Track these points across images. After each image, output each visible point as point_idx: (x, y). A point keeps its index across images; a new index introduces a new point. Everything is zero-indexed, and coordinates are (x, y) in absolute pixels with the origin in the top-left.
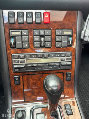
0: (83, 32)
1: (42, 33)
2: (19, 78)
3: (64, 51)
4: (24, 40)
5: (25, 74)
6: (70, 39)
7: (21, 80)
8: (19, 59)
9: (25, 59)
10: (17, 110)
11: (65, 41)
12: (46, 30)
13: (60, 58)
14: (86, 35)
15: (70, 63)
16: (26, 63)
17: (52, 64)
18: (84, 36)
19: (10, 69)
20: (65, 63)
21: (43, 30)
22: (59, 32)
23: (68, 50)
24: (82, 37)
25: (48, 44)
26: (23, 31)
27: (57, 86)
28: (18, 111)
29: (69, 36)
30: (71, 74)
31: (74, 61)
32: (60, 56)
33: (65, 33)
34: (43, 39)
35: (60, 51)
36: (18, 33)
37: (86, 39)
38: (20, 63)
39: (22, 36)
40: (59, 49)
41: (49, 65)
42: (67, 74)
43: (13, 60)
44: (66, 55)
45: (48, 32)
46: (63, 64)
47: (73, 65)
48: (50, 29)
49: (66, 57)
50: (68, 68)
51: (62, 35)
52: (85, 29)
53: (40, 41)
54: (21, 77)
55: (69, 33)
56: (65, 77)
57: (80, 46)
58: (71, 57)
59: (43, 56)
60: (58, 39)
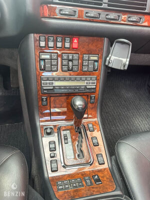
0: (108, 59)
1: (71, 57)
2: (46, 99)
3: (90, 75)
4: (53, 63)
5: (52, 95)
6: (96, 64)
7: (48, 101)
8: (48, 82)
9: (54, 82)
10: (45, 127)
11: (91, 66)
12: (74, 55)
13: (86, 81)
14: (111, 61)
15: (94, 87)
16: (54, 85)
17: (78, 87)
18: (109, 62)
19: (39, 91)
20: (90, 87)
21: (72, 55)
22: (86, 57)
23: (93, 74)
24: (107, 64)
25: (75, 68)
26: (52, 54)
27: (83, 105)
28: (46, 129)
29: (95, 61)
30: (94, 97)
31: (98, 86)
33: (92, 58)
34: (70, 63)
35: (86, 75)
36: (48, 57)
37: (110, 65)
38: (48, 85)
39: (51, 59)
40: (85, 73)
41: (75, 88)
42: (91, 97)
43: (43, 82)
44: (91, 79)
45: (76, 56)
46: (88, 87)
47: (98, 89)
48: (78, 54)
49: (91, 81)
50: (93, 91)
51: (89, 60)
52: (110, 55)
53: (68, 65)
54: (48, 99)
55: (96, 58)
56: (89, 100)
57: (105, 71)
58: (96, 81)
59: (70, 79)
60: (84, 64)
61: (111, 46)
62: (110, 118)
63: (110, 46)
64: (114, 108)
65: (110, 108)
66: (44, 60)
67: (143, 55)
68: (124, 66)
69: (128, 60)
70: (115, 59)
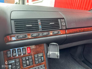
0: (48, 54)
1: (27, 58)
4: (17, 65)
6: (42, 58)
11: (40, 60)
12: (29, 57)
18: (49, 56)
22: (36, 56)
23: (42, 64)
25: (31, 64)
26: (16, 60)
33: (39, 55)
34: (28, 62)
36: (13, 62)
37: (50, 57)
39: (15, 63)
44: (41, 67)
48: (31, 55)
51: (38, 57)
52: (49, 52)
53: (26, 63)
55: (42, 55)
58: (44, 67)
60: (36, 60)
61: (48, 46)
68: (58, 56)
70: (52, 53)
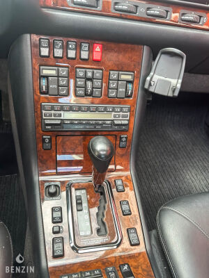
0: (148, 78)
1: (89, 75)
2: (50, 140)
3: (119, 103)
4: (61, 83)
5: (59, 133)
6: (130, 86)
7: (53, 142)
8: (53, 112)
9: (62, 112)
10: (46, 184)
11: (122, 90)
12: (95, 71)
13: (113, 113)
14: (152, 83)
15: (126, 122)
16: (62, 118)
17: (101, 122)
18: (150, 85)
19: (38, 126)
20: (119, 122)
21: (91, 70)
22: (114, 75)
23: (125, 103)
24: (146, 86)
25: (97, 92)
26: (60, 69)
27: (107, 151)
28: (49, 186)
29: (128, 82)
30: (126, 138)
31: (132, 120)
32: (113, 110)
33: (123, 77)
35: (113, 103)
36: (53, 72)
37: (152, 89)
38: (53, 117)
39: (58, 76)
40: (111, 101)
41: (96, 123)
42: (121, 138)
43: (44, 112)
44: (121, 111)
45: (98, 74)
46: (116, 122)
47: (131, 126)
48: (102, 70)
49: (121, 113)
50: (123, 129)
51: (118, 80)
52: (152, 74)
53: (85, 87)
54: (53, 139)
55: (129, 78)
56: (118, 142)
57: (143, 98)
58: (128, 114)
59: (88, 109)
60: (112, 86)
61: (154, 59)
62: (149, 170)
63: (151, 59)
64: (156, 155)
65: (150, 155)
66: (47, 77)
67: (201, 76)
68: (174, 91)
69: (180, 81)
70: (159, 80)
